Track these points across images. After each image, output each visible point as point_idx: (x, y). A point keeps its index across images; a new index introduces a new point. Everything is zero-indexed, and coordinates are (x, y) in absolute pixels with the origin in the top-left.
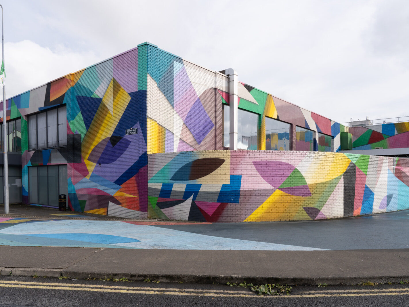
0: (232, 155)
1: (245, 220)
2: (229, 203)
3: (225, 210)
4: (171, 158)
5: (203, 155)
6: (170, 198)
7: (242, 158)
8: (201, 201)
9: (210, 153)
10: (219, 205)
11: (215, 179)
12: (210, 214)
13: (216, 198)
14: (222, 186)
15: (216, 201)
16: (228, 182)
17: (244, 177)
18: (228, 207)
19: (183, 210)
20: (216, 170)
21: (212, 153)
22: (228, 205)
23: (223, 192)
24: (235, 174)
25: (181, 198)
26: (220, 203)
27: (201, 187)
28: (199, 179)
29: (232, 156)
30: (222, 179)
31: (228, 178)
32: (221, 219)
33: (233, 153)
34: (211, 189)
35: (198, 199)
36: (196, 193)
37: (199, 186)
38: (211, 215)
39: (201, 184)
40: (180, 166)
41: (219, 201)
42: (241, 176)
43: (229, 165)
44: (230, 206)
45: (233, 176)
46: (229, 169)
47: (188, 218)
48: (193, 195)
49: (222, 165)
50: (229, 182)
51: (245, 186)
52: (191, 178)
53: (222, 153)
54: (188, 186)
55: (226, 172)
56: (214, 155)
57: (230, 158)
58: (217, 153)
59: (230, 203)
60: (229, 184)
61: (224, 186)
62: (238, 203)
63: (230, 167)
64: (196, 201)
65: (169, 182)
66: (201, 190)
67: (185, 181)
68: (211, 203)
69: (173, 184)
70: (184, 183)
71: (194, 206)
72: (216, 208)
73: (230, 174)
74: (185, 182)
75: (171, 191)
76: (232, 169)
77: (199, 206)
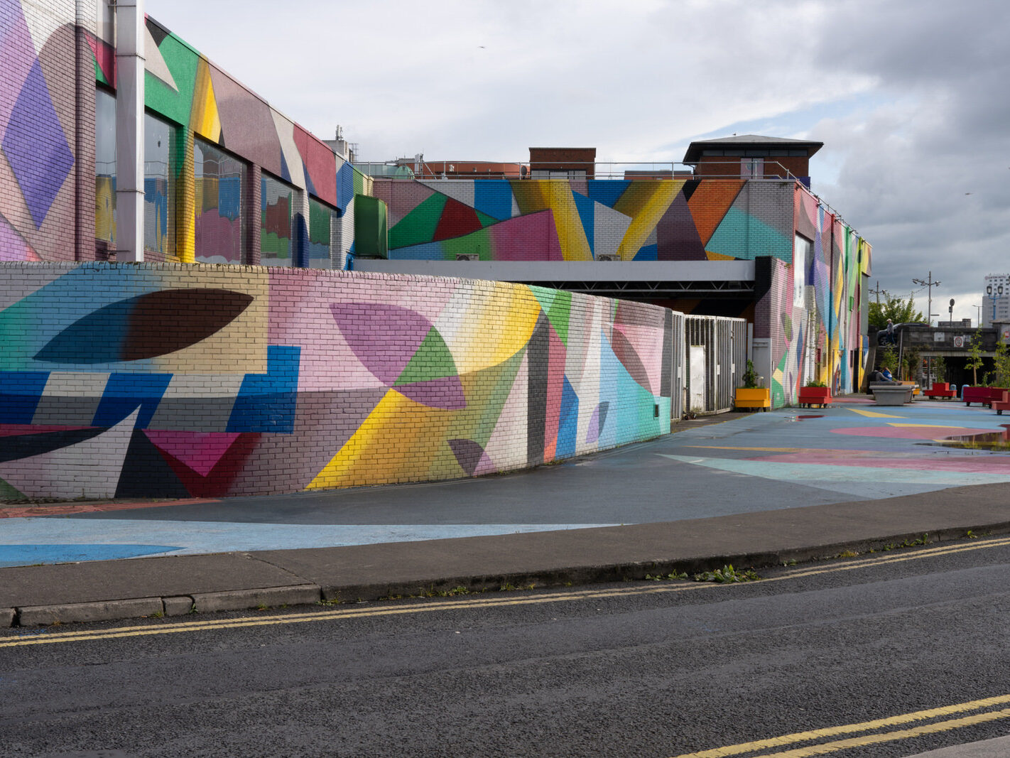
0: (273, 282)
1: (310, 486)
2: (264, 434)
3: (251, 457)
4: (38, 283)
5: (176, 279)
6: (33, 422)
7: (301, 294)
8: (169, 429)
9: (204, 274)
10: (233, 440)
11: (220, 356)
12: (203, 470)
13: (222, 418)
14: (242, 379)
15: (224, 429)
16: (260, 366)
17: (307, 352)
18: (263, 446)
19: (96, 462)
20: (224, 329)
21: (209, 274)
22: (262, 440)
23: (246, 398)
24: (281, 343)
25: (86, 421)
26: (237, 435)
27: (171, 384)
28: (163, 356)
29: (275, 287)
30: (243, 357)
31: (263, 354)
32: (240, 485)
33: (276, 276)
34: (208, 390)
35: (155, 424)
36: (150, 406)
37: (165, 379)
38: (205, 475)
39: (172, 375)
40: (82, 313)
41: (232, 427)
42: (299, 349)
43: (266, 314)
44: (269, 441)
45: (278, 348)
46: (266, 325)
47: (114, 491)
48: (137, 411)
49: (243, 314)
50: (265, 368)
51: (310, 380)
52: (129, 355)
53: (244, 275)
54: (114, 379)
55: (254, 335)
56: (217, 280)
57: (267, 293)
58: (227, 275)
59: (268, 434)
60: (266, 373)
61: (249, 379)
62: (291, 432)
63: (267, 319)
64: (150, 431)
65: (28, 365)
66: (169, 394)
67: (101, 362)
68: (208, 434)
69: (48, 374)
70: (100, 370)
71: (139, 446)
72: (223, 452)
73: (266, 341)
74: (104, 365)
75: (40, 397)
76: (275, 328)
77: (161, 446)
